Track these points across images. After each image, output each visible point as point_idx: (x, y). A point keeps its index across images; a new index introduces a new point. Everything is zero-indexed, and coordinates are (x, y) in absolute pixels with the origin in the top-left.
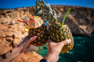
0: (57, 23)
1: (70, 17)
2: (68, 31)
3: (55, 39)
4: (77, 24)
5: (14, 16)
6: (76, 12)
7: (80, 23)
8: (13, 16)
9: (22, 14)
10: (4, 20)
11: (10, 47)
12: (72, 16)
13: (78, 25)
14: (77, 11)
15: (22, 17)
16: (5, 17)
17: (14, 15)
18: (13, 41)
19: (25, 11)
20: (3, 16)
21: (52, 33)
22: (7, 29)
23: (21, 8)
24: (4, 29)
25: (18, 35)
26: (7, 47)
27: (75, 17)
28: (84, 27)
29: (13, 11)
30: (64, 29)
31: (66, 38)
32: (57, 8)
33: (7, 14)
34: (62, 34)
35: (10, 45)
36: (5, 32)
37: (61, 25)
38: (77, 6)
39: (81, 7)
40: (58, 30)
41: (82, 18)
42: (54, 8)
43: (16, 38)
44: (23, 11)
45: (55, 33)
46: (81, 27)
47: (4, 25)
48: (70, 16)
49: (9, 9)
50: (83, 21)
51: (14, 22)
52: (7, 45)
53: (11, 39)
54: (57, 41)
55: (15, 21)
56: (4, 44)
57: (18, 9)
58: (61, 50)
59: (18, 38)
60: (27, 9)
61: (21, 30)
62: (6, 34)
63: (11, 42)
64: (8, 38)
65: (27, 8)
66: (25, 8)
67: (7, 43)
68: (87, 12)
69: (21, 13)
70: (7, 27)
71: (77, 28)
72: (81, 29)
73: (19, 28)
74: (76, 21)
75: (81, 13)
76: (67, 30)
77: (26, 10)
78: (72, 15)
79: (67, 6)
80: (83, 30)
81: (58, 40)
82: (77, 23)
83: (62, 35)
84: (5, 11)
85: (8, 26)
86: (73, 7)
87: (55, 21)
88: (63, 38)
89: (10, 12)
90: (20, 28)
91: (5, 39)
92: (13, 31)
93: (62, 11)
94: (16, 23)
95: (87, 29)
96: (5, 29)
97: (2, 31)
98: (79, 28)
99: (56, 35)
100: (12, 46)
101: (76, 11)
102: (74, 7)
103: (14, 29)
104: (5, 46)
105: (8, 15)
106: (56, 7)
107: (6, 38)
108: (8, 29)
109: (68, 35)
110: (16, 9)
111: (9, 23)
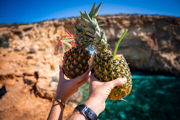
0: (106, 51)
1: (143, 37)
2: (124, 65)
3: (102, 77)
4: (156, 51)
5: (37, 37)
6: (154, 28)
7: (163, 47)
8: (34, 36)
9: (51, 33)
10: (18, 45)
11: (31, 93)
12: (147, 35)
13: (160, 52)
14: (156, 25)
15: (52, 39)
16: (21, 38)
17: (36, 34)
18: (36, 84)
19: (56, 26)
20: (17, 37)
21: (97, 66)
22: (26, 60)
23: (50, 20)
24: (20, 61)
25: (45, 71)
26: (24, 93)
27: (152, 37)
28: (171, 57)
29: (35, 28)
30: (116, 61)
31: (120, 75)
32: (116, 19)
33: (24, 34)
34: (114, 68)
35: (31, 90)
36: (22, 66)
37: (113, 54)
38: (157, 15)
39: (164, 16)
40: (107, 63)
41: (166, 38)
42: (112, 19)
43: (41, 78)
44: (53, 26)
45: (102, 66)
46: (164, 55)
47: (20, 54)
48: (142, 34)
49: (27, 24)
50: (168, 43)
51: (36, 47)
52: (26, 91)
53: (33, 79)
54: (105, 80)
55: (39, 45)
56: (20, 88)
57: (45, 23)
58: (109, 94)
59: (45, 78)
60: (60, 23)
61: (49, 63)
62: (24, 70)
63: (32, 85)
64: (26, 77)
65: (60, 21)
66: (56, 22)
67: (25, 87)
68: (176, 26)
69: (49, 30)
70: (26, 57)
71: (158, 58)
72: (165, 59)
73: (45, 59)
74: (155, 44)
75: (165, 28)
76: (122, 63)
77: (59, 25)
78: (147, 32)
79: (136, 14)
80: (169, 62)
81: (106, 77)
82: (156, 48)
83: (114, 71)
84: (21, 28)
85: (26, 55)
86: (148, 16)
87: (104, 47)
88: (115, 76)
89: (29, 29)
90: (48, 59)
91: (21, 80)
92: (35, 65)
93: (127, 25)
94: (40, 50)
95: (177, 59)
96: (22, 60)
97: (16, 65)
98: (162, 58)
99: (103, 70)
100: (34, 93)
101: (153, 24)
102: (151, 17)
103: (37, 60)
104: (22, 92)
105: (26, 36)
106: (114, 17)
107: (23, 77)
108: (27, 62)
109: (122, 71)
110: (41, 24)
111: (28, 50)
